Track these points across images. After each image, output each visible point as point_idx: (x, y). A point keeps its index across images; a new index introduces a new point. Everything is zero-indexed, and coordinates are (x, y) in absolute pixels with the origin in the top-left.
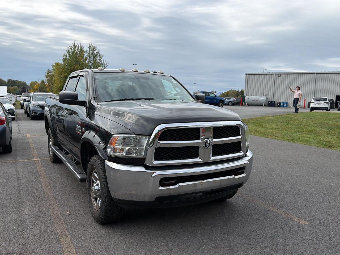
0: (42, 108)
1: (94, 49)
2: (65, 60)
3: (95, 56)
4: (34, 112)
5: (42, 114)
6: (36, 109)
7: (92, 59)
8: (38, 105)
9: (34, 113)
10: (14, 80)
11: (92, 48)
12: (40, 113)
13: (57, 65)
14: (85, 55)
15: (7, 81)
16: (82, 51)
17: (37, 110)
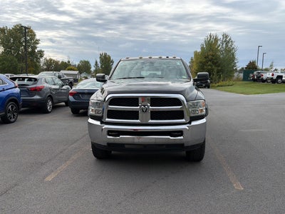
1: (227, 37)
2: (202, 48)
3: (227, 43)
7: (224, 46)
11: (225, 36)
13: (196, 53)
14: (219, 42)
16: (216, 40)
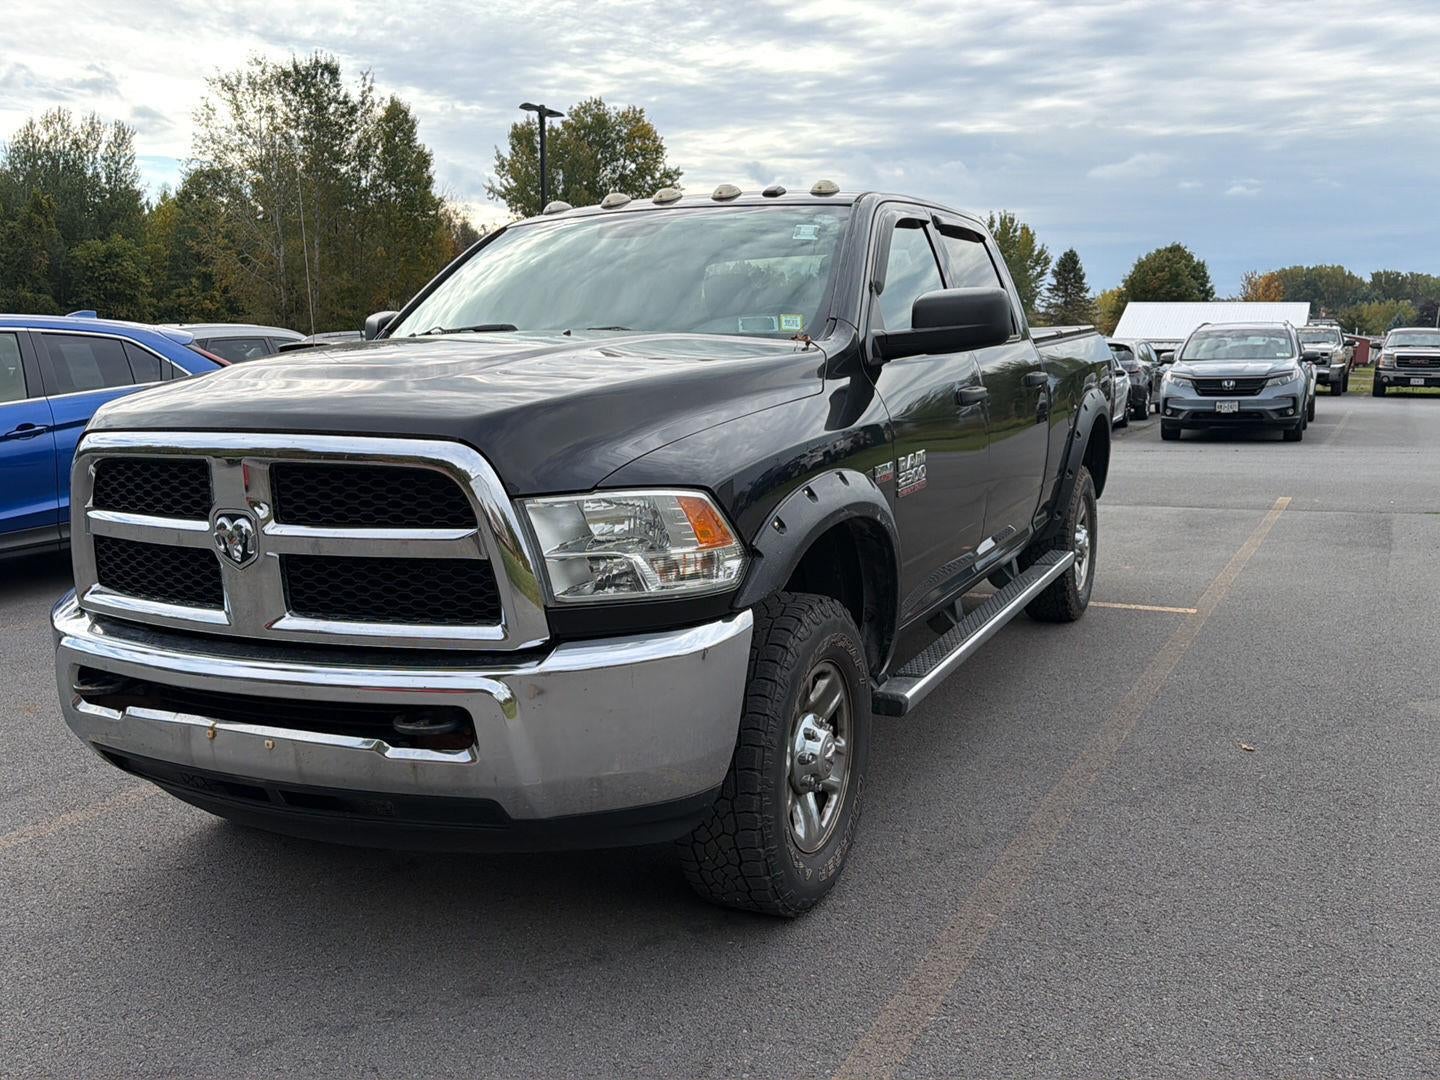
0: (1201, 390)
4: (1169, 405)
5: (1201, 418)
6: (1179, 393)
8: (1190, 376)
9: (1169, 412)
10: (1399, 274)
12: (1191, 411)
15: (1368, 279)
17: (1179, 400)
